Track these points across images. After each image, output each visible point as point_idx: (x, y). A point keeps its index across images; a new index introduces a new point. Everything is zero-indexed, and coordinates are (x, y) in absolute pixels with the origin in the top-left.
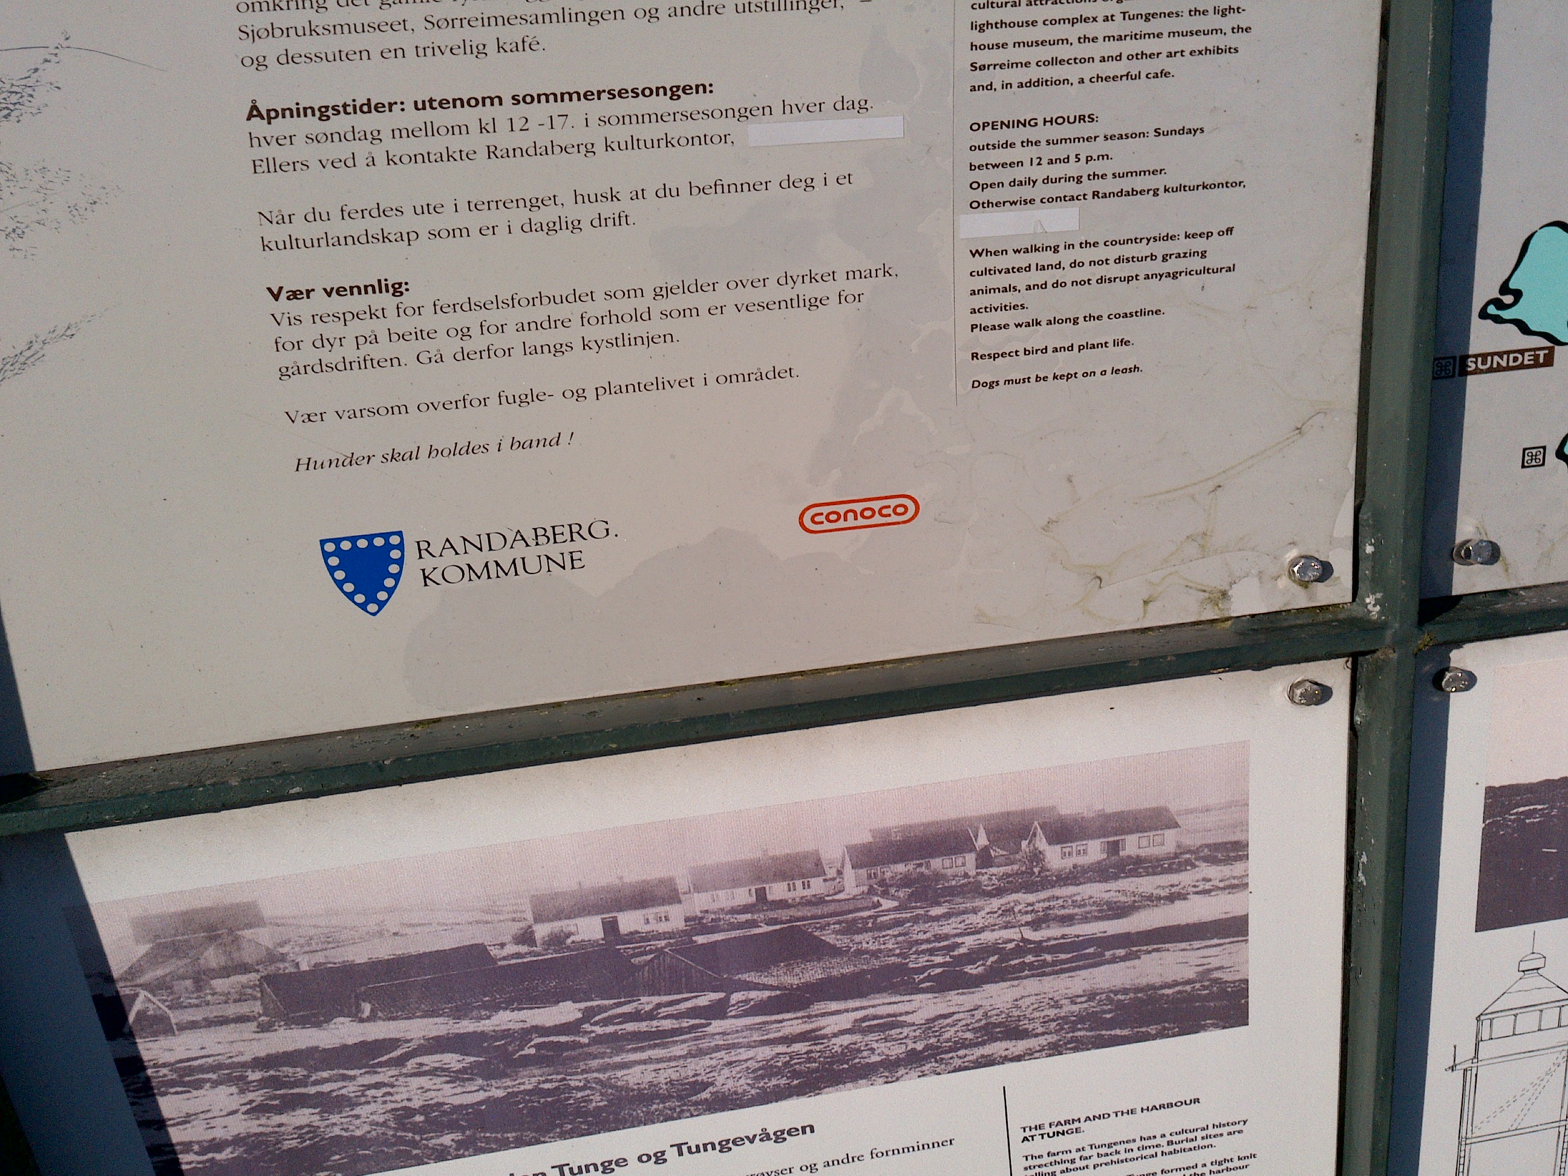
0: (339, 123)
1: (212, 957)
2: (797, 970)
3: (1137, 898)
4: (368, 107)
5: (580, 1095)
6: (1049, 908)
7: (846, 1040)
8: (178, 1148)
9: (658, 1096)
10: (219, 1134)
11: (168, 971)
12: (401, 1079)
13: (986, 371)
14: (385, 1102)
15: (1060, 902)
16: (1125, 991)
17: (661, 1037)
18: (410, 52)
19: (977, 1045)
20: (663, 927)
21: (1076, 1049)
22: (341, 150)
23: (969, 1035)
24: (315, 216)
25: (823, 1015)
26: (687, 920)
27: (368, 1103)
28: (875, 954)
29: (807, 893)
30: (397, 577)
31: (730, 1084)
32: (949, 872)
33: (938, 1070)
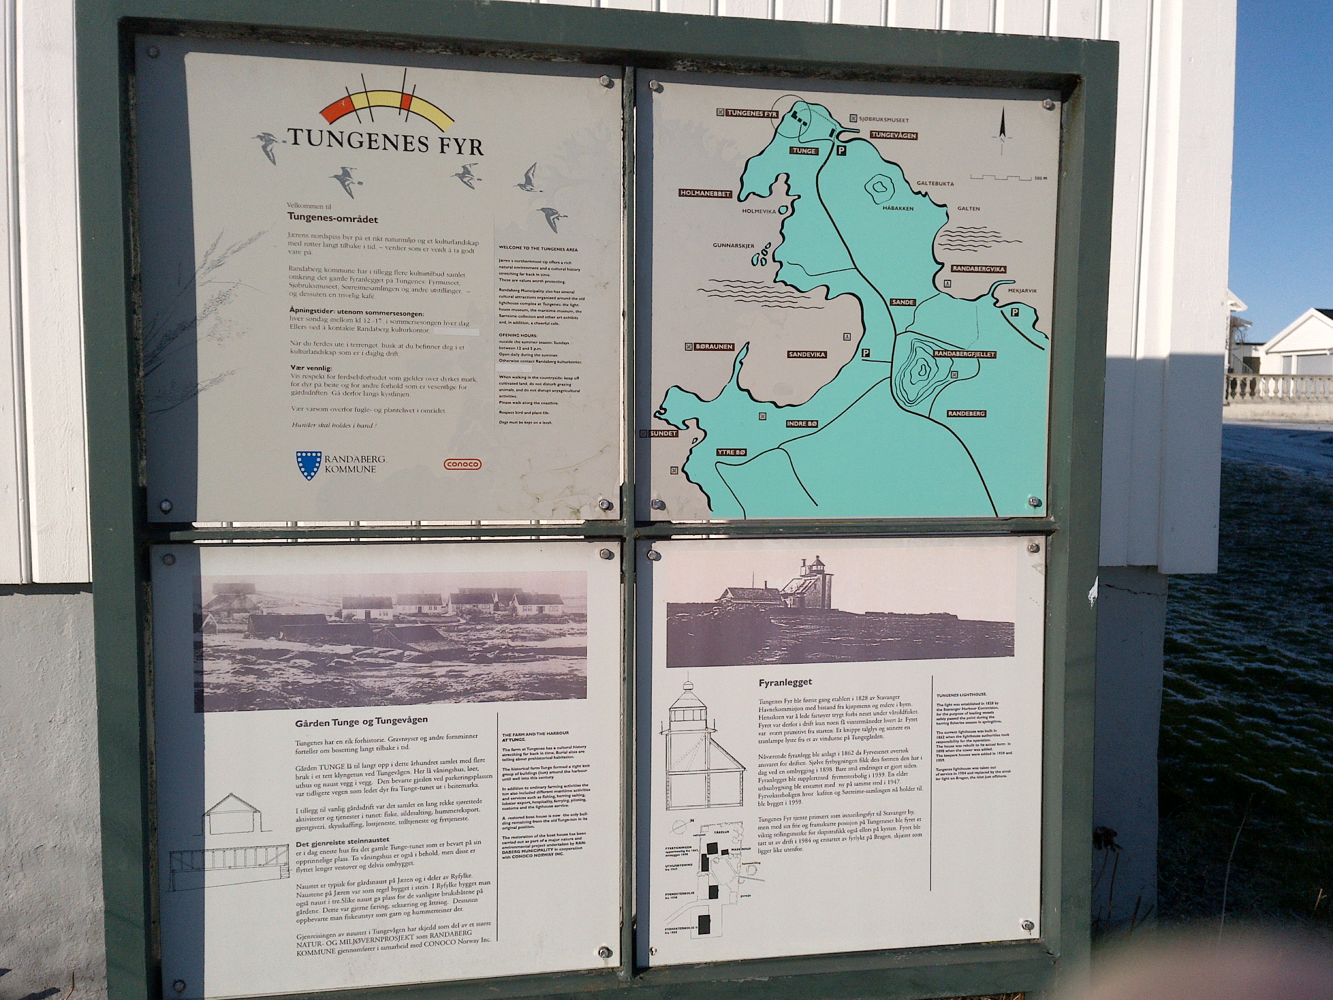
0: (316, 315)
1: (236, 604)
2: (429, 645)
3: (548, 633)
4: (324, 311)
5: (347, 687)
6: (518, 632)
7: (442, 680)
8: (205, 685)
9: (374, 693)
10: (221, 681)
11: (220, 607)
12: (288, 668)
13: (504, 418)
14: (280, 678)
15: (522, 630)
16: (543, 675)
17: (378, 667)
18: (337, 295)
19: (489, 691)
20: (385, 618)
21: (524, 699)
22: (316, 324)
23: (486, 685)
24: (307, 344)
25: (436, 667)
26: (394, 616)
27: (274, 677)
28: (457, 642)
29: (436, 611)
30: (318, 468)
31: (400, 692)
32: (484, 611)
33: (474, 700)
